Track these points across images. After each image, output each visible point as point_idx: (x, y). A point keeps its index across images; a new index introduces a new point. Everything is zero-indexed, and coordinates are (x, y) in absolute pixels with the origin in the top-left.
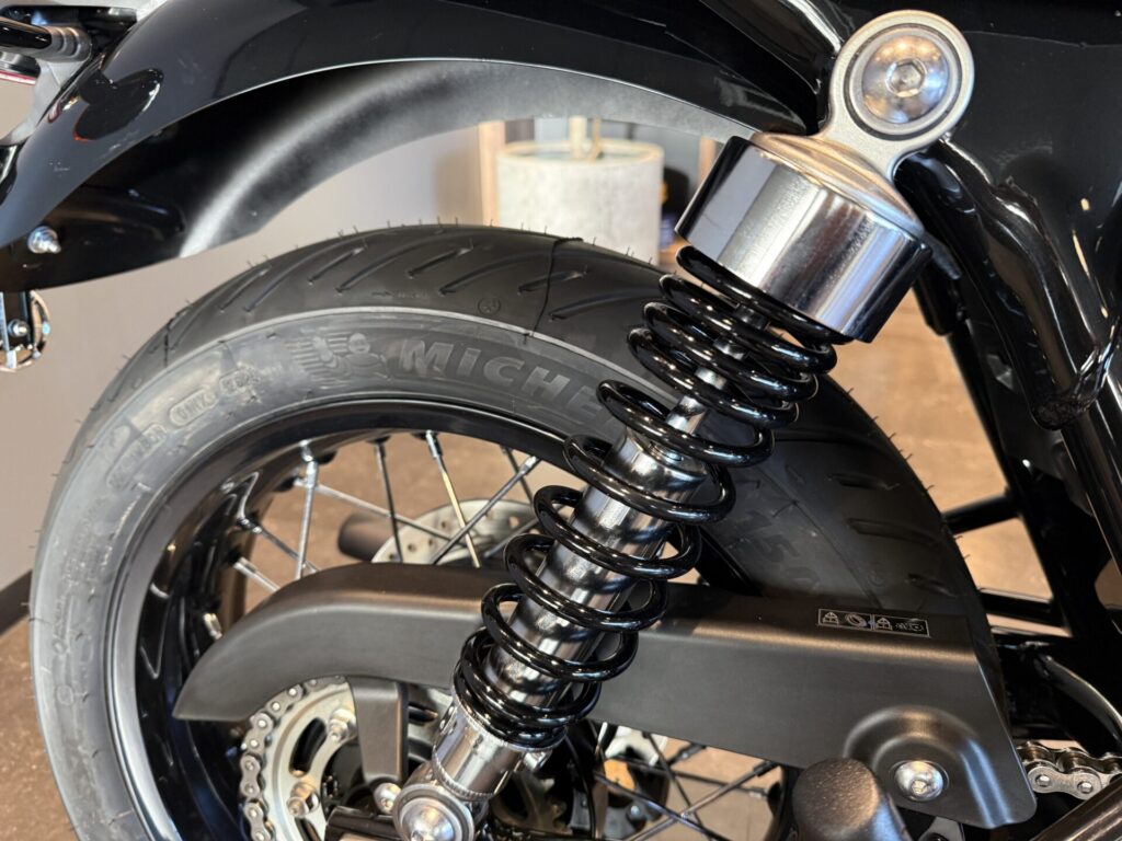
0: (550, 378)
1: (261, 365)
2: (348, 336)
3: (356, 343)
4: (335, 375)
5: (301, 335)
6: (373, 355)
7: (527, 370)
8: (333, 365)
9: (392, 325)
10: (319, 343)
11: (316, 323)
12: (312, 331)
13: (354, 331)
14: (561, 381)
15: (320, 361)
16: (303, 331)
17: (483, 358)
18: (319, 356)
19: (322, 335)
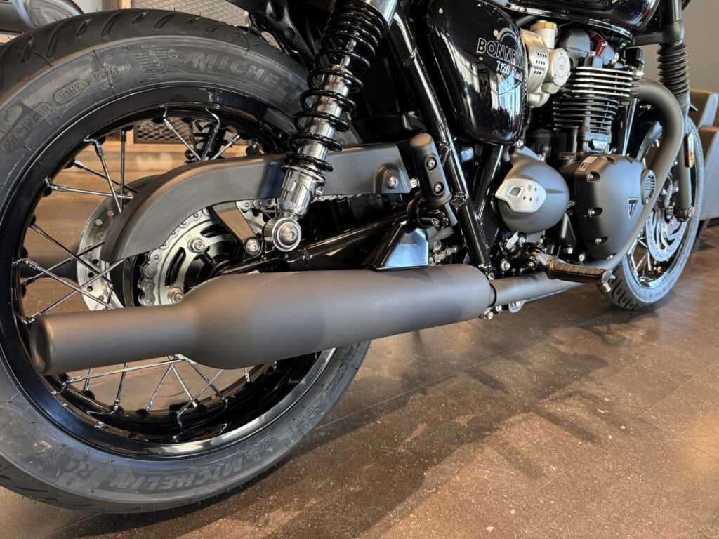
0: (257, 70)
1: (119, 65)
3: (172, 54)
4: (158, 71)
7: (248, 66)
8: (159, 65)
9: (189, 45)
11: (149, 43)
12: (147, 47)
13: (170, 48)
14: (261, 71)
16: (142, 47)
17: (230, 62)
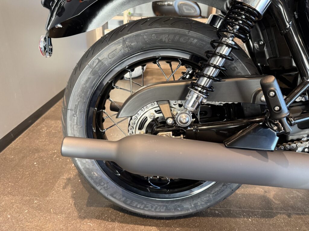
0: (193, 40)
1: (132, 43)
2: (152, 35)
3: (153, 36)
4: (148, 44)
5: (141, 35)
6: (157, 39)
7: (189, 39)
8: (148, 42)
9: (161, 32)
10: (145, 37)
11: (144, 33)
12: (144, 34)
13: (153, 34)
14: (196, 41)
15: (145, 41)
16: (142, 35)
17: (180, 37)
18: (145, 40)
19: (146, 35)
